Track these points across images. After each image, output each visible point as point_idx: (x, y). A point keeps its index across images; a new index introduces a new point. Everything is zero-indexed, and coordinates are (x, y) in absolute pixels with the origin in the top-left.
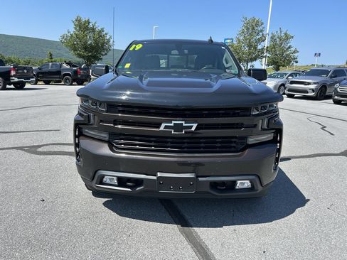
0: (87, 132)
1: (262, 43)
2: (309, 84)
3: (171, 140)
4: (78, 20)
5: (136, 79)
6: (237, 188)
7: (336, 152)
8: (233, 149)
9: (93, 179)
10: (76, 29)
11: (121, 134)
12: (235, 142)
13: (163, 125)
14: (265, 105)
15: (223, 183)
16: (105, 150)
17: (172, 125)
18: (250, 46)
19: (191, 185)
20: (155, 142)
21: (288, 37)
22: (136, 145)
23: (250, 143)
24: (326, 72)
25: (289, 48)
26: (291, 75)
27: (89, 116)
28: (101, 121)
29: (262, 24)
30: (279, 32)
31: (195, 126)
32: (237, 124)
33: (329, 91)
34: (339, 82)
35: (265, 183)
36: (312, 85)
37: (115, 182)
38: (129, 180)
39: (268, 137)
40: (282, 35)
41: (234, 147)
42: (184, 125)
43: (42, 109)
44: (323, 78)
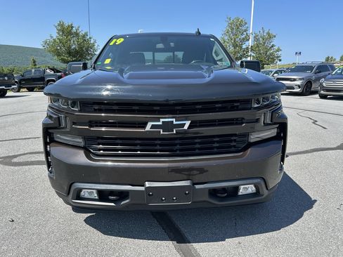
0: (58, 138)
1: (247, 43)
2: (295, 80)
3: (159, 142)
4: (61, 25)
5: (116, 73)
6: (240, 194)
7: (332, 146)
8: (233, 149)
9: (68, 194)
10: (59, 34)
11: (98, 138)
12: (235, 141)
13: (150, 125)
14: (267, 95)
15: (224, 190)
16: (80, 158)
17: (160, 123)
18: (235, 46)
19: (186, 193)
20: (141, 145)
21: (270, 37)
22: (118, 150)
23: (252, 141)
24: (310, 68)
25: (272, 47)
26: (276, 72)
27: (59, 118)
28: (74, 123)
29: (246, 23)
30: (262, 31)
31: (188, 123)
32: (237, 119)
33: (315, 86)
34: (324, 77)
35: (271, 186)
36: (297, 82)
37: (95, 195)
38: (112, 192)
39: (272, 132)
40: (265, 34)
41: (234, 146)
42: (175, 123)
43: (23, 116)
44: (308, 74)
